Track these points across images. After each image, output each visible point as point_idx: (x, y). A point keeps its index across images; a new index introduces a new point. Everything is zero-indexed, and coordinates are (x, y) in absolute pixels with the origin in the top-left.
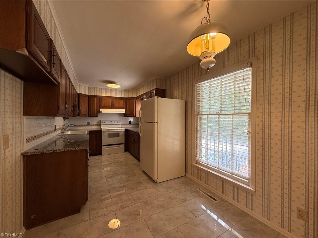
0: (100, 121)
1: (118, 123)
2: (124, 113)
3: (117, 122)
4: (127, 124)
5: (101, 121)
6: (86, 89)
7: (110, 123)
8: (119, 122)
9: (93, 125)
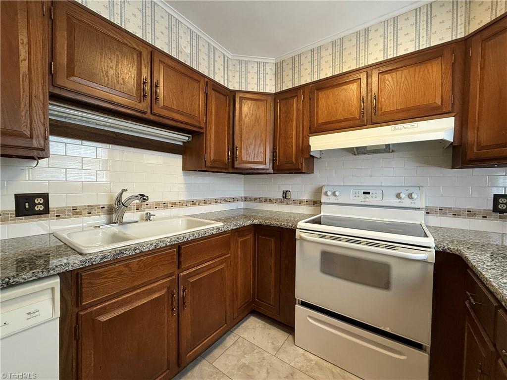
0: (319, 191)
1: (407, 203)
2: (450, 137)
3: (398, 196)
4: (470, 213)
5: (324, 190)
6: (265, 74)
7: (362, 199)
8: (410, 196)
9: (301, 202)
